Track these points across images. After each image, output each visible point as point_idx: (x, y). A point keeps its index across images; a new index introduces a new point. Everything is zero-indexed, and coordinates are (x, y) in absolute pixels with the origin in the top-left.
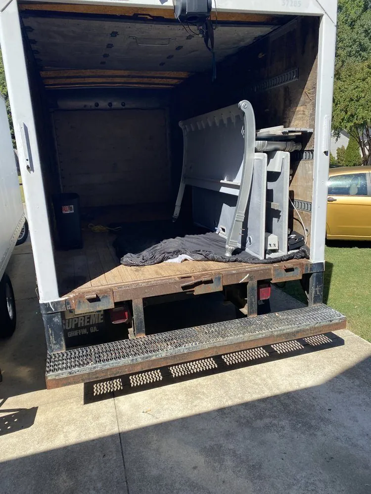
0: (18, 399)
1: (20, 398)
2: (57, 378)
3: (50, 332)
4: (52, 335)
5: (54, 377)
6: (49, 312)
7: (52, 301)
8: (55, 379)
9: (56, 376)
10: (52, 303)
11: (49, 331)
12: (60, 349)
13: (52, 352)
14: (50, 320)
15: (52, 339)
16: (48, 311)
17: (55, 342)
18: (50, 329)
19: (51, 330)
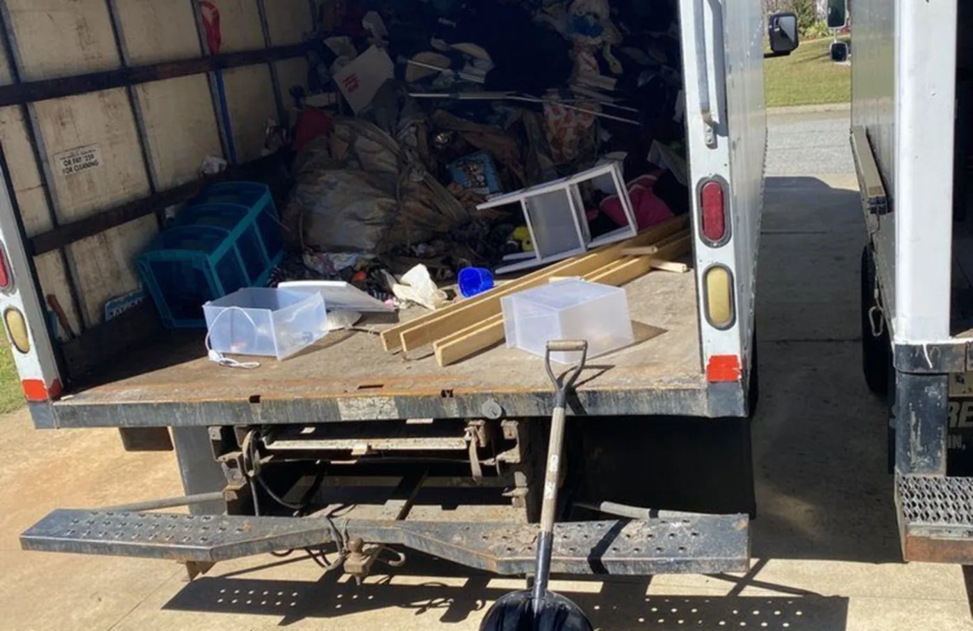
0: (795, 568)
1: (800, 567)
2: (934, 536)
3: (913, 420)
4: (916, 430)
5: (925, 533)
6: (920, 370)
7: (932, 342)
8: (928, 539)
9: (931, 532)
10: (930, 347)
11: (909, 419)
12: (932, 468)
13: (910, 472)
14: (916, 391)
15: (915, 439)
16: (916, 366)
17: (920, 449)
18: (913, 414)
19: (916, 415)
